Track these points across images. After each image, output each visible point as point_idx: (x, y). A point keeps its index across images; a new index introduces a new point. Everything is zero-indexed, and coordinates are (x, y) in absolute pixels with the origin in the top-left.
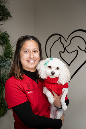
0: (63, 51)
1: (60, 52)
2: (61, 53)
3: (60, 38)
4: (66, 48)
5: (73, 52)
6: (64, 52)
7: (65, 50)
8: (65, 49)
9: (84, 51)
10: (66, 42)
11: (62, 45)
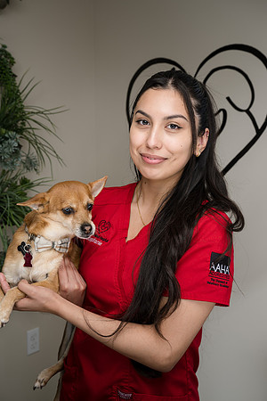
9: (244, 113)
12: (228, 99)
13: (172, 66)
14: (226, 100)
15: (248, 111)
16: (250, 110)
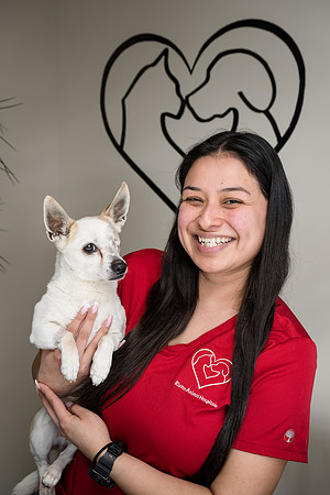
0: (176, 113)
1: (163, 116)
2: (167, 118)
3: (165, 53)
4: (190, 98)
5: (216, 119)
6: (178, 117)
7: (186, 108)
8: (185, 102)
9: (262, 114)
10: (191, 72)
11: (174, 85)
12: (241, 94)
13: (165, 46)
14: (238, 97)
15: (267, 113)
16: (270, 111)
